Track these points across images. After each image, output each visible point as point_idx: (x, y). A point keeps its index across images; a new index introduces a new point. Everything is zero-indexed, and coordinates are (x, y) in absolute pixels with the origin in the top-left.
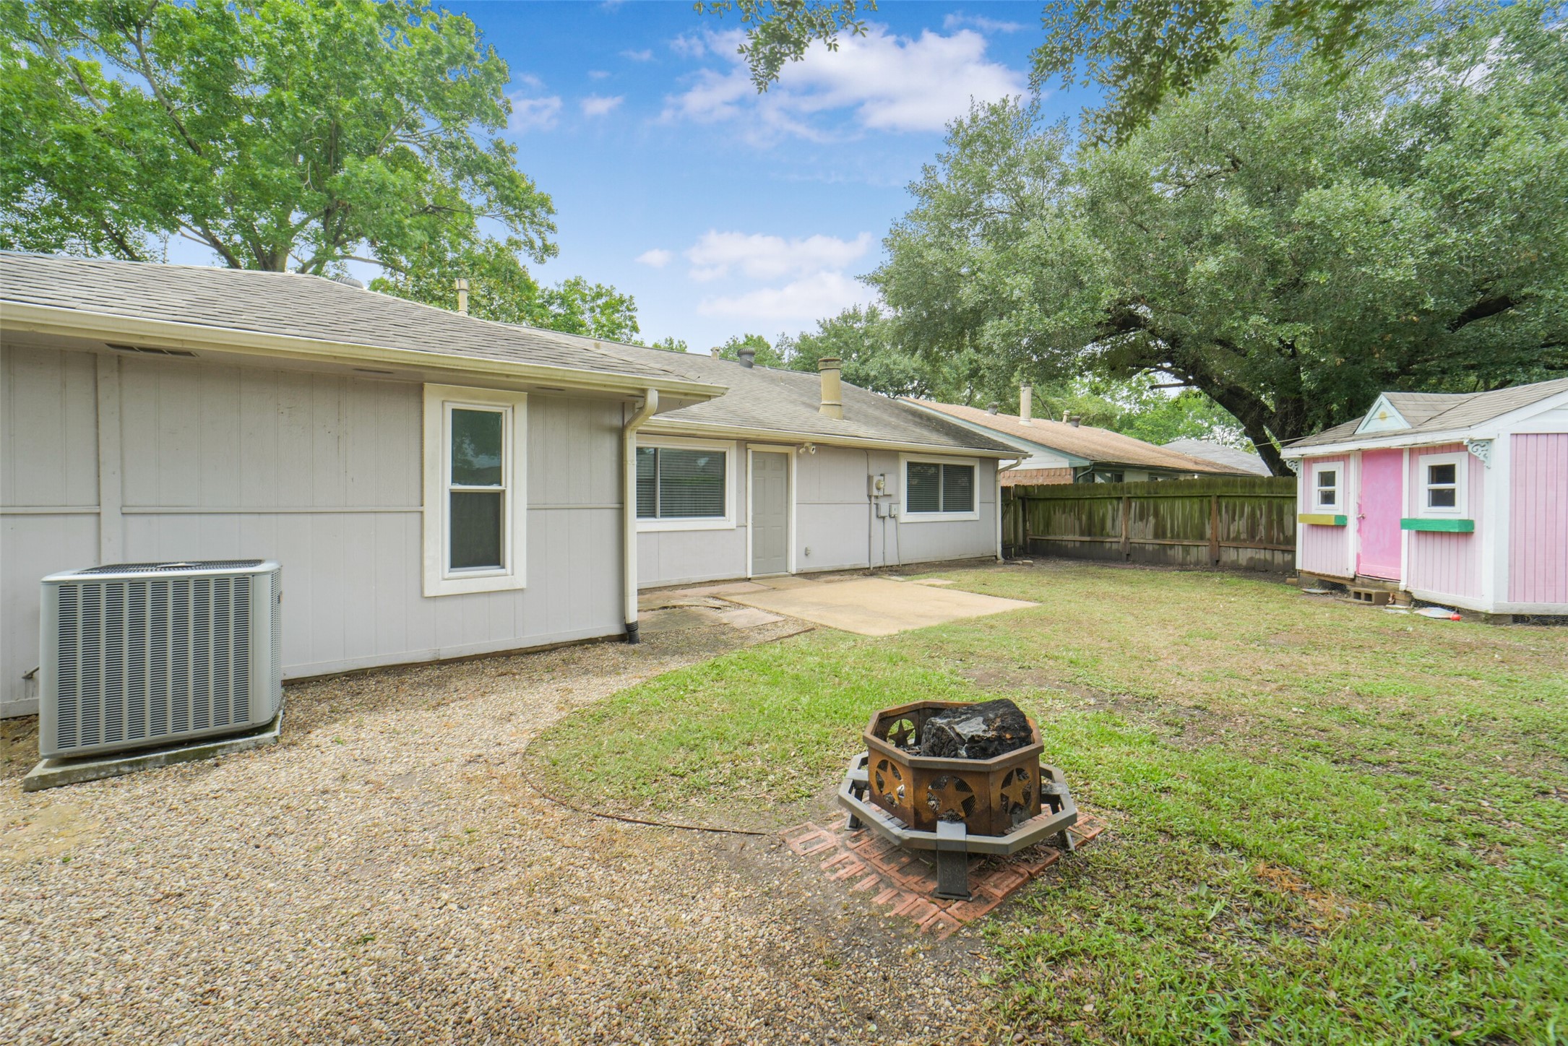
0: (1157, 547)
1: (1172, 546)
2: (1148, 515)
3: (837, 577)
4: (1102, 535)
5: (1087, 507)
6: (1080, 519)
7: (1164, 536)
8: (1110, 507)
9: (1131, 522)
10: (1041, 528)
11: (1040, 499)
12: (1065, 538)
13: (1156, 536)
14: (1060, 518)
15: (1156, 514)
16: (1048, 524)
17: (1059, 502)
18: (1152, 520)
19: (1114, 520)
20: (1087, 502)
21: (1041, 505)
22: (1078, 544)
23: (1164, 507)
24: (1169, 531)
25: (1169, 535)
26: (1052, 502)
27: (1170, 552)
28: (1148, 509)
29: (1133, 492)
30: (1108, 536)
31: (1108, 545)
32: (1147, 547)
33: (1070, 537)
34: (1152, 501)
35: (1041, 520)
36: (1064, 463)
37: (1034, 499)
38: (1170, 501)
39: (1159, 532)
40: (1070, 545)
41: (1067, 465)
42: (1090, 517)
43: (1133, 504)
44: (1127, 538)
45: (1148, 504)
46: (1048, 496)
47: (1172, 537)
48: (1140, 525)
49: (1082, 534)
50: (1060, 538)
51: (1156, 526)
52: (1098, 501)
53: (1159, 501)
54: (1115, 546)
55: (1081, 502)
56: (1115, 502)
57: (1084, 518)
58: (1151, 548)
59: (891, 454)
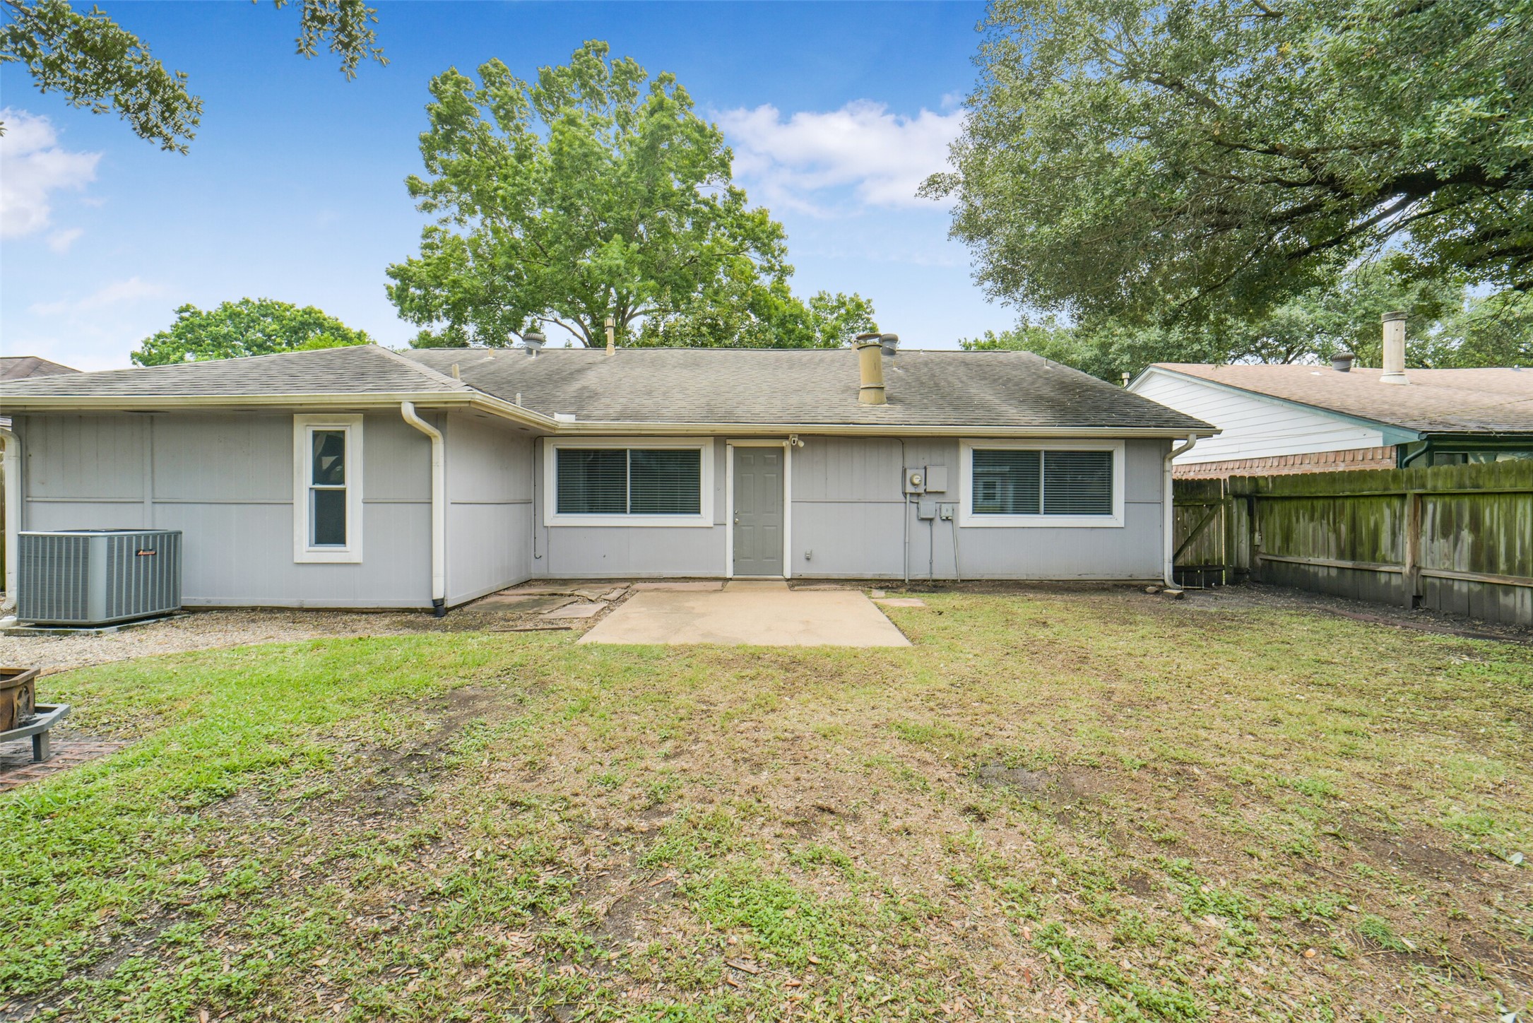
0: (1477, 588)
1: (1508, 589)
2: (1460, 528)
3: (834, 586)
4: (1374, 559)
5: (1348, 511)
6: (1337, 532)
7: (1492, 567)
8: (1387, 512)
9: (1424, 540)
10: (1278, 543)
11: (1275, 498)
12: (1313, 560)
13: (1475, 566)
14: (1305, 528)
15: (1476, 525)
16: (1287, 537)
17: (1304, 502)
18: (1467, 537)
19: (1394, 534)
20: (1348, 503)
21: (1277, 507)
22: (1334, 573)
23: (1491, 513)
24: (1502, 559)
25: (1502, 566)
26: (1294, 503)
27: (1505, 600)
28: (1460, 515)
29: (1429, 485)
30: (1385, 562)
31: (1383, 578)
32: (1456, 586)
33: (1322, 560)
34: (1466, 503)
35: (1278, 530)
36: (1373, 439)
37: (1268, 498)
38: (1504, 502)
39: (1483, 558)
40: (1322, 573)
41: (1379, 443)
42: (1354, 528)
43: (1430, 507)
44: (1416, 567)
45: (1459, 507)
46: (1286, 493)
47: (1510, 571)
48: (1442, 545)
49: (1341, 555)
50: (1304, 560)
51: (1476, 549)
52: (1367, 501)
53: (1482, 502)
54: (1396, 581)
55: (1339, 502)
56: (1396, 503)
57: (1344, 528)
58: (1465, 588)
59: (951, 442)
